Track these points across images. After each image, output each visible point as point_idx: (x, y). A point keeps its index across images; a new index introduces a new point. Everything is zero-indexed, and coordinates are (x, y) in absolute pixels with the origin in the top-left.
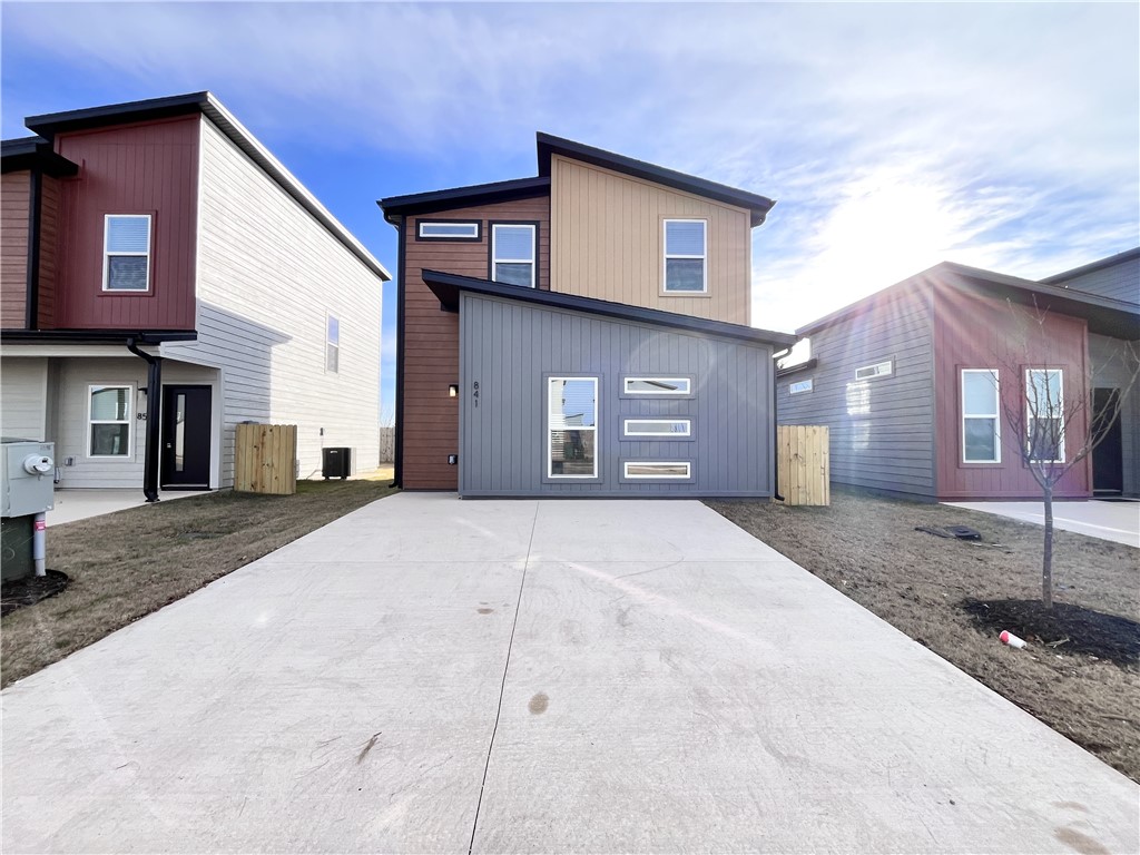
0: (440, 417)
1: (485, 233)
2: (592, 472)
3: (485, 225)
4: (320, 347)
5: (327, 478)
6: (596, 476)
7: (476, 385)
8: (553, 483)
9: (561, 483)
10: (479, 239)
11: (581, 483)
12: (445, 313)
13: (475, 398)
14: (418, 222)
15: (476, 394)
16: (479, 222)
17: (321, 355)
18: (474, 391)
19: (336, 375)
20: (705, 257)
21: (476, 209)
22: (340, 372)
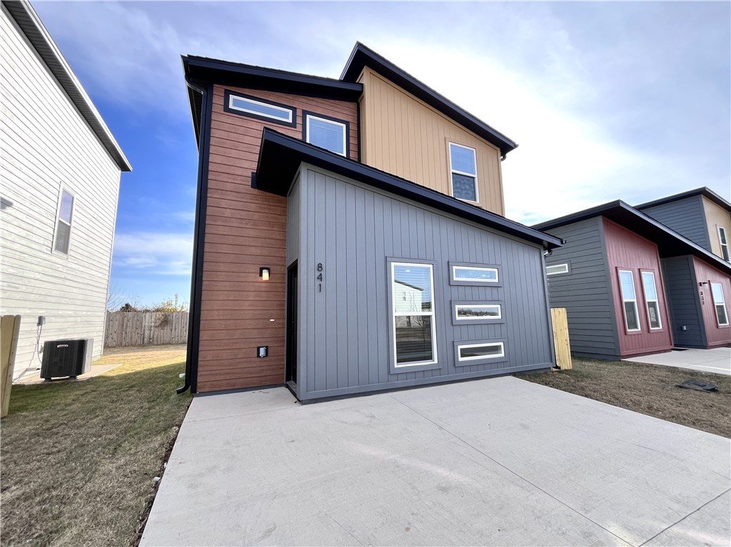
0: (247, 303)
1: (299, 121)
2: (430, 358)
3: (299, 113)
4: (49, 222)
5: (48, 379)
6: (436, 362)
7: (320, 267)
8: (399, 374)
9: (406, 373)
10: (293, 125)
11: (424, 371)
12: (256, 191)
13: (318, 282)
14: (227, 93)
15: (320, 278)
16: (294, 109)
17: (48, 232)
18: (318, 274)
19: (65, 256)
20: (475, 176)
21: (291, 97)
22: (70, 252)
